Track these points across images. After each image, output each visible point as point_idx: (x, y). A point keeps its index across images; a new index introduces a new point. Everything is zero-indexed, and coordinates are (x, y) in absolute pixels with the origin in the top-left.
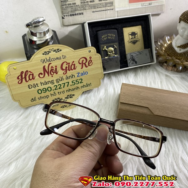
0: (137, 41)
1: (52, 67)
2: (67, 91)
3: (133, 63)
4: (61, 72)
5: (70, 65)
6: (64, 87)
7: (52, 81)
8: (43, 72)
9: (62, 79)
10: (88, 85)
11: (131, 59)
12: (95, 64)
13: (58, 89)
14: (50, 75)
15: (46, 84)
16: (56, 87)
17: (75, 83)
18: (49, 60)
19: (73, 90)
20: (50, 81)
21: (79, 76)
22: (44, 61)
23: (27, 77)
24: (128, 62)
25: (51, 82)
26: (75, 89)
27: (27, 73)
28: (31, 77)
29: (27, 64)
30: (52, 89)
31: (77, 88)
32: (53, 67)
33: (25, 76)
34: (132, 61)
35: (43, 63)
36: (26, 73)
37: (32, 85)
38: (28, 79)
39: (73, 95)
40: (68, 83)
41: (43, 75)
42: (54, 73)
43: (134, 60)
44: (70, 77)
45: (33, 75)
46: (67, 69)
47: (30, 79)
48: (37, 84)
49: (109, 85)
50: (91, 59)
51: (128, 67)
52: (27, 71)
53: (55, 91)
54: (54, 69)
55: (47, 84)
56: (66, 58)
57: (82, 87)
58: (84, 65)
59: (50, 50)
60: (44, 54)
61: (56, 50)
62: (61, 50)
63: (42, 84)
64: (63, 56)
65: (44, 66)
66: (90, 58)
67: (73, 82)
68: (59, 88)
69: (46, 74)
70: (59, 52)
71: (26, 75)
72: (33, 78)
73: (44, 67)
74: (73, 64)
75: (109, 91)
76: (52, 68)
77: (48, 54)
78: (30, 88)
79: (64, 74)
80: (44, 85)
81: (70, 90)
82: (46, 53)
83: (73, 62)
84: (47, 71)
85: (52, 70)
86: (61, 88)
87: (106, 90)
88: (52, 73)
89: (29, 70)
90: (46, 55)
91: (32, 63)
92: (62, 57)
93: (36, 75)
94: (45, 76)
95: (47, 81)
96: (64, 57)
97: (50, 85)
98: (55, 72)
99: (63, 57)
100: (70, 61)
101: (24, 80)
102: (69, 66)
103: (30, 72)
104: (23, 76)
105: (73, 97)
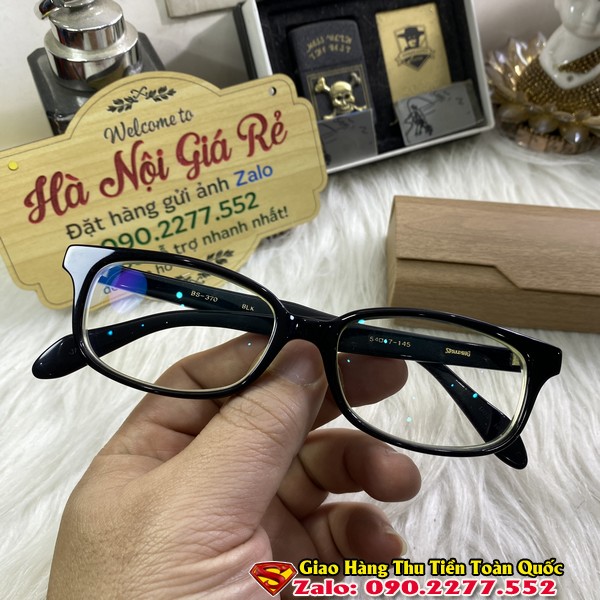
0: (425, 57)
1: (146, 154)
2: (207, 240)
3: (420, 133)
4: (177, 172)
5: (209, 144)
6: (193, 226)
7: (151, 207)
8: (114, 176)
9: (185, 197)
10: (275, 215)
11: (411, 120)
12: (294, 136)
13: (171, 234)
14: (140, 183)
15: (128, 218)
16: (164, 226)
17: (229, 209)
18: (134, 130)
19: (227, 234)
20: (144, 206)
21: (242, 181)
22: (114, 135)
23: (61, 195)
24: (404, 128)
25: (147, 211)
26: (234, 230)
27: (59, 180)
28: (74, 197)
29: (56, 147)
30: (154, 235)
31: (241, 226)
32: (150, 153)
33: (52, 192)
34: (415, 126)
35: (113, 141)
36: (56, 182)
37: (81, 224)
38: (62, 204)
39: (229, 253)
40: (205, 212)
41: (116, 187)
42: (153, 175)
43: (421, 122)
44: (212, 188)
45: (79, 186)
46: (201, 159)
47: (70, 204)
48: (97, 221)
49: (345, 213)
50: (281, 120)
51: (402, 145)
52: (58, 175)
53: (162, 241)
54: (155, 161)
55: (132, 218)
56: (193, 119)
57: (256, 223)
58: (257, 142)
59: (135, 94)
60: (112, 109)
61: (157, 94)
62: (172, 93)
63: (116, 219)
64: (181, 112)
65: (118, 154)
66: (278, 114)
67: (225, 205)
68: (178, 231)
69: (128, 183)
70: (165, 98)
71: (54, 191)
72: (82, 200)
73: (118, 156)
74: (220, 139)
75: (348, 231)
76: (147, 160)
77: (129, 107)
78: (74, 235)
79: (189, 177)
80: (121, 222)
81: (216, 237)
82: (119, 106)
83: (220, 132)
84: (130, 169)
85: (145, 166)
86: (185, 230)
87: (339, 230)
88: (148, 178)
89: (64, 170)
90: (120, 110)
91: (72, 142)
92: (177, 117)
93: (91, 186)
94: (125, 189)
95: (131, 209)
96: (186, 116)
97: (143, 221)
98: (157, 171)
99: (183, 115)
100: (208, 131)
101: (49, 207)
102: (205, 147)
103: (69, 176)
104: (47, 195)
105: (229, 259)
